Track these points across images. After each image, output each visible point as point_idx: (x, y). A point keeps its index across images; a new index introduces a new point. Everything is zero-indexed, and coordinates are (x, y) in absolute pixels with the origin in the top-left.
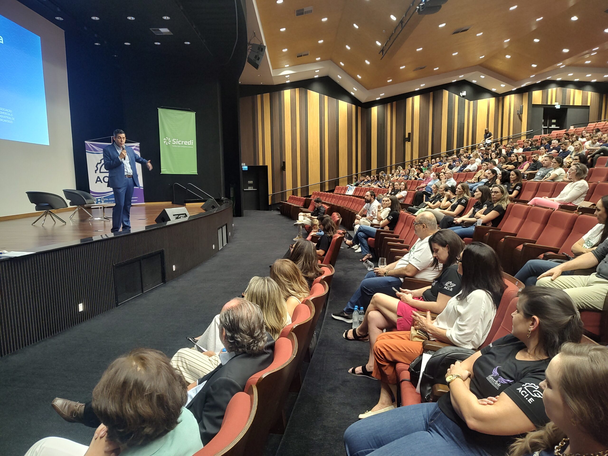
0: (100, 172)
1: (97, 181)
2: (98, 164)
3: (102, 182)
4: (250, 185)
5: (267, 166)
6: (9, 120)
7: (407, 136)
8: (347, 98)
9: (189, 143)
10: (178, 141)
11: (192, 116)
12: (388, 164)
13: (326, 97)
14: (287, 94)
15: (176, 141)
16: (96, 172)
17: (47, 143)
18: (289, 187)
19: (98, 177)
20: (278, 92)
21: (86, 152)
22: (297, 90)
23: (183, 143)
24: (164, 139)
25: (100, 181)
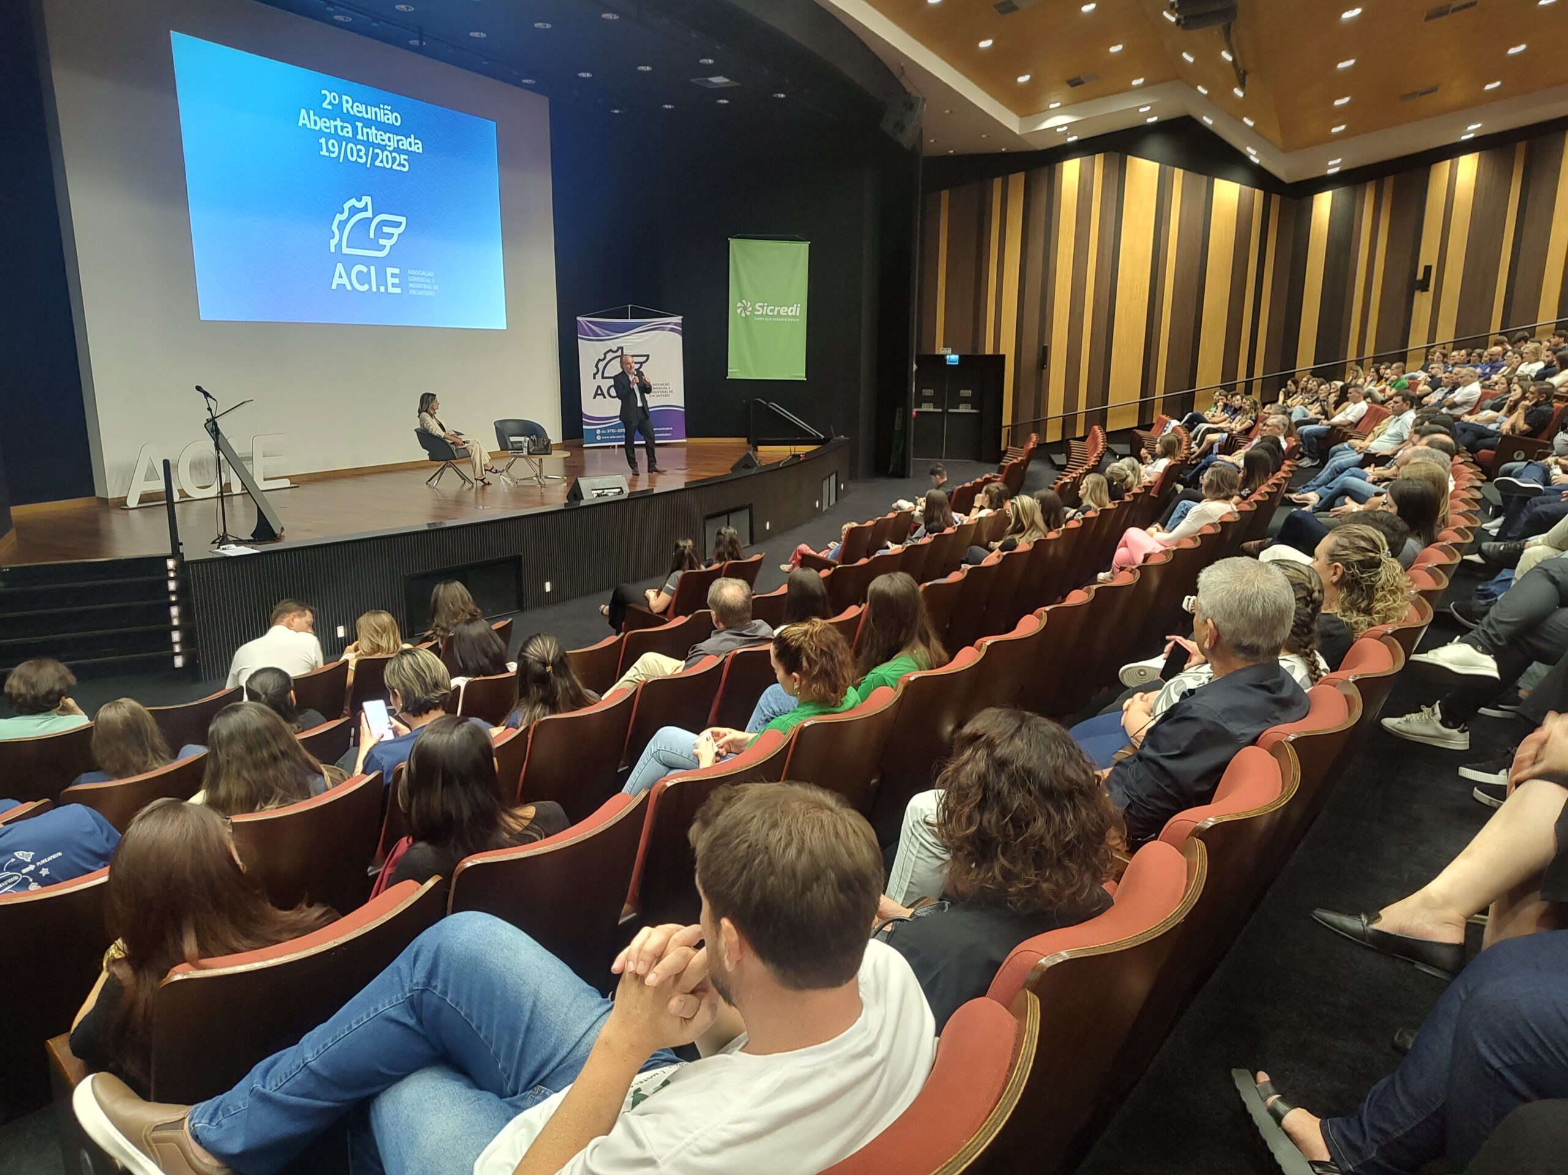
0: (603, 377)
1: (596, 394)
2: (600, 360)
3: (605, 397)
4: (965, 400)
5: (1003, 356)
6: (428, 290)
7: (1420, 276)
8: (1242, 173)
9: (792, 311)
10: (768, 306)
11: (800, 251)
12: (1352, 354)
13: (1179, 173)
14: (1071, 170)
15: (762, 307)
16: (594, 378)
17: (500, 323)
18: (1055, 406)
19: (599, 387)
20: (1046, 169)
21: (577, 338)
22: (1099, 159)
23: (779, 311)
24: (739, 304)
25: (602, 394)
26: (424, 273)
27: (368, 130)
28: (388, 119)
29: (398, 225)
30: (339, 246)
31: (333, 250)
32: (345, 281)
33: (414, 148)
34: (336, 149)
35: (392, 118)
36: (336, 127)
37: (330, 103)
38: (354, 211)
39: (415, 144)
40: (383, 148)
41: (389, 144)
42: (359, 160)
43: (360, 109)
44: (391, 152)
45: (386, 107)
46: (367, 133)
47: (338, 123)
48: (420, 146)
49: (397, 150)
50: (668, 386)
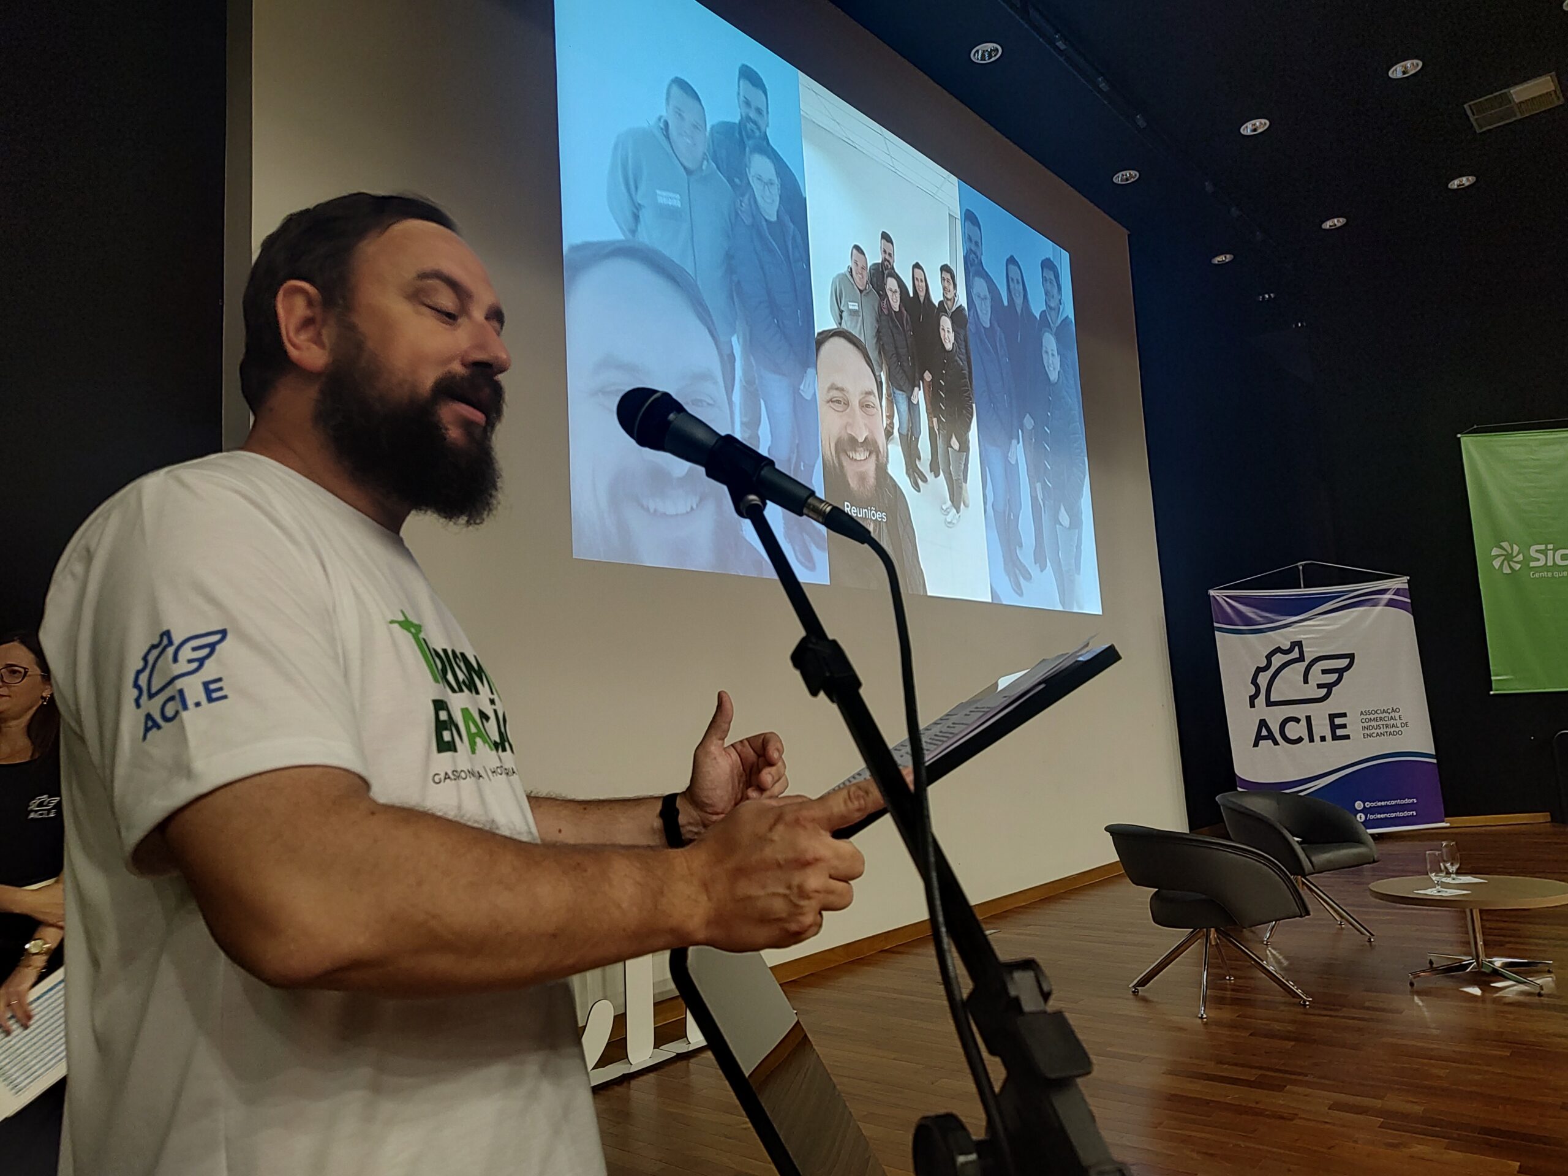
0: (1269, 703)
1: (1259, 738)
2: (1259, 670)
3: (1276, 743)
16: (1252, 705)
19: (1263, 723)
21: (1213, 629)
24: (1495, 551)
25: (1271, 736)
50: (1397, 715)
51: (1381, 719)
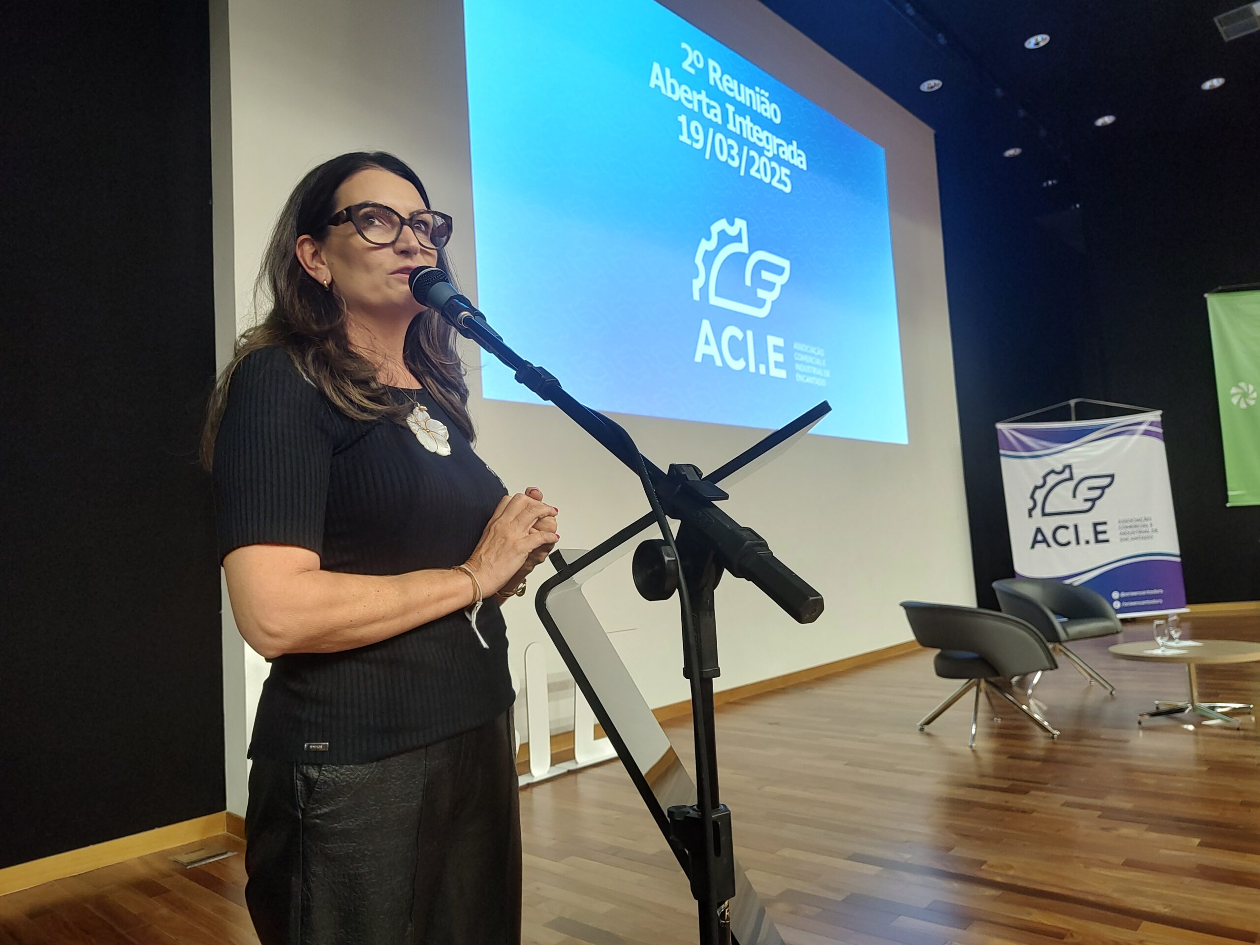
0: (1044, 514)
2: (1036, 488)
6: (818, 376)
16: (1030, 516)
17: (901, 437)
21: (999, 455)
26: (813, 350)
27: (741, 119)
28: (766, 110)
29: (779, 270)
30: (704, 290)
31: (696, 297)
32: (712, 350)
33: (796, 161)
34: (701, 137)
35: (770, 111)
36: (700, 102)
37: (692, 65)
38: (725, 239)
39: (799, 155)
40: (761, 151)
41: (767, 147)
42: (730, 162)
43: (731, 86)
44: (770, 159)
45: (763, 92)
46: (741, 123)
47: (703, 97)
48: (804, 159)
49: (776, 158)
50: (1148, 523)
51: (1136, 526)
